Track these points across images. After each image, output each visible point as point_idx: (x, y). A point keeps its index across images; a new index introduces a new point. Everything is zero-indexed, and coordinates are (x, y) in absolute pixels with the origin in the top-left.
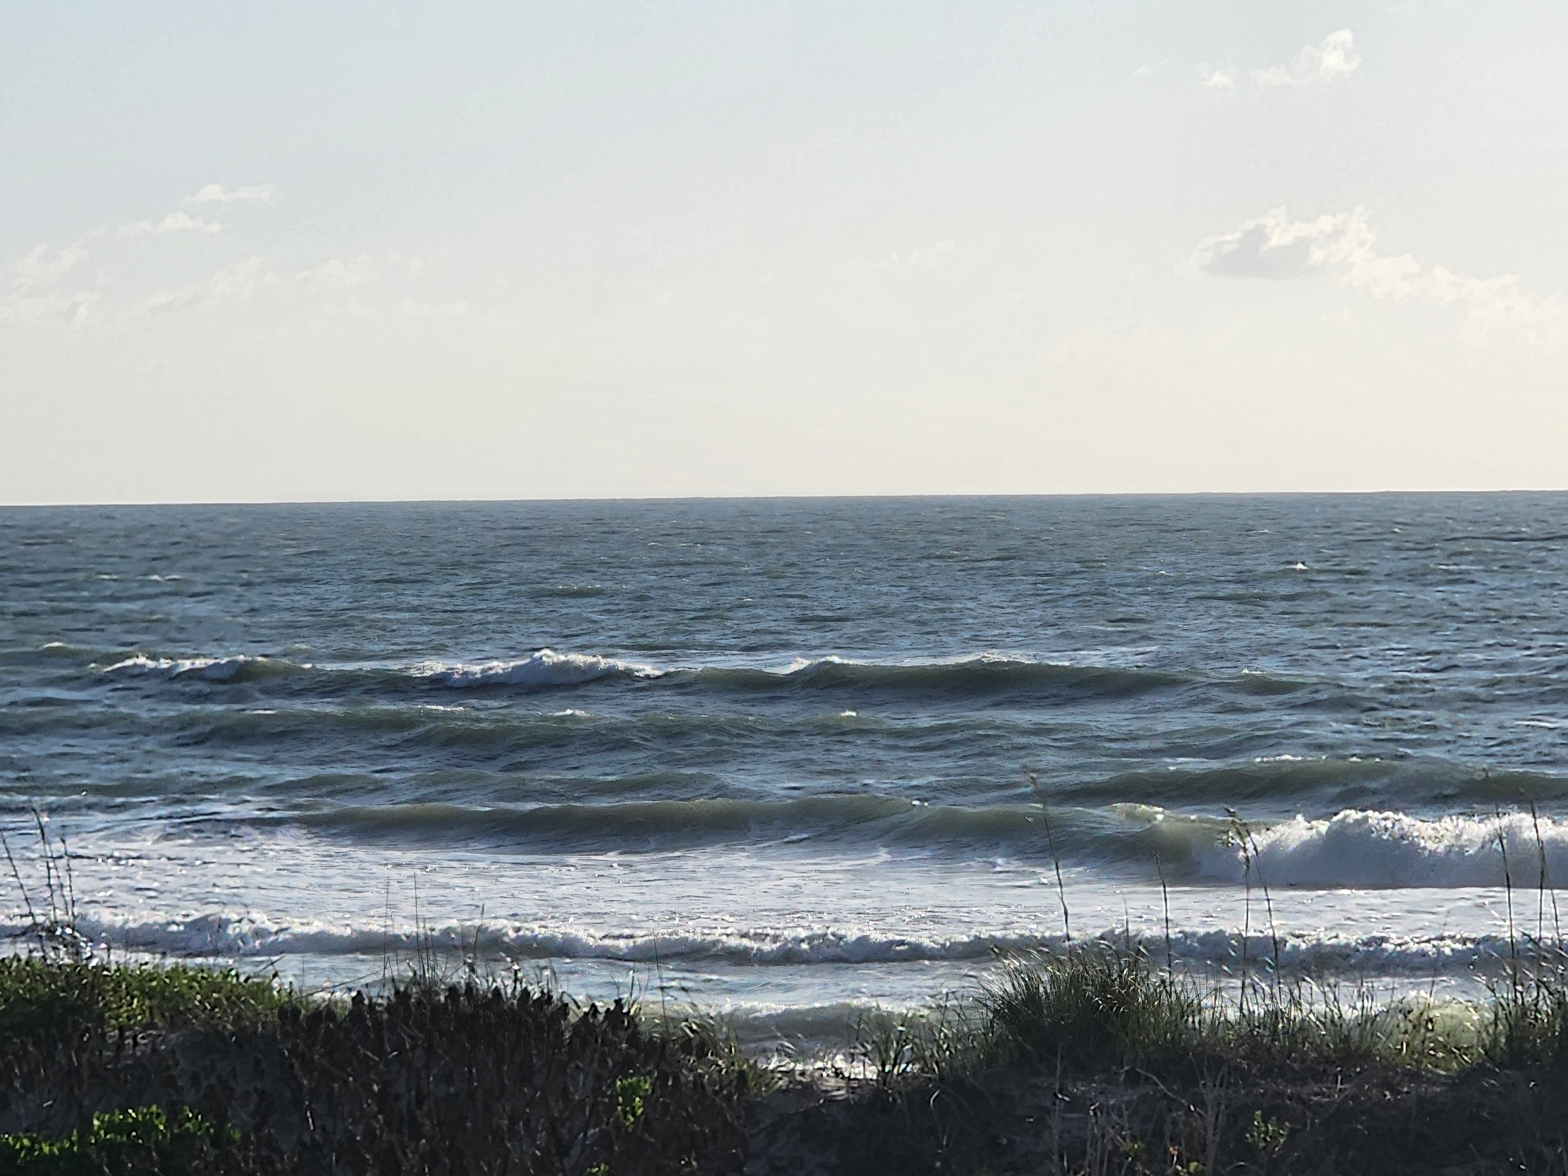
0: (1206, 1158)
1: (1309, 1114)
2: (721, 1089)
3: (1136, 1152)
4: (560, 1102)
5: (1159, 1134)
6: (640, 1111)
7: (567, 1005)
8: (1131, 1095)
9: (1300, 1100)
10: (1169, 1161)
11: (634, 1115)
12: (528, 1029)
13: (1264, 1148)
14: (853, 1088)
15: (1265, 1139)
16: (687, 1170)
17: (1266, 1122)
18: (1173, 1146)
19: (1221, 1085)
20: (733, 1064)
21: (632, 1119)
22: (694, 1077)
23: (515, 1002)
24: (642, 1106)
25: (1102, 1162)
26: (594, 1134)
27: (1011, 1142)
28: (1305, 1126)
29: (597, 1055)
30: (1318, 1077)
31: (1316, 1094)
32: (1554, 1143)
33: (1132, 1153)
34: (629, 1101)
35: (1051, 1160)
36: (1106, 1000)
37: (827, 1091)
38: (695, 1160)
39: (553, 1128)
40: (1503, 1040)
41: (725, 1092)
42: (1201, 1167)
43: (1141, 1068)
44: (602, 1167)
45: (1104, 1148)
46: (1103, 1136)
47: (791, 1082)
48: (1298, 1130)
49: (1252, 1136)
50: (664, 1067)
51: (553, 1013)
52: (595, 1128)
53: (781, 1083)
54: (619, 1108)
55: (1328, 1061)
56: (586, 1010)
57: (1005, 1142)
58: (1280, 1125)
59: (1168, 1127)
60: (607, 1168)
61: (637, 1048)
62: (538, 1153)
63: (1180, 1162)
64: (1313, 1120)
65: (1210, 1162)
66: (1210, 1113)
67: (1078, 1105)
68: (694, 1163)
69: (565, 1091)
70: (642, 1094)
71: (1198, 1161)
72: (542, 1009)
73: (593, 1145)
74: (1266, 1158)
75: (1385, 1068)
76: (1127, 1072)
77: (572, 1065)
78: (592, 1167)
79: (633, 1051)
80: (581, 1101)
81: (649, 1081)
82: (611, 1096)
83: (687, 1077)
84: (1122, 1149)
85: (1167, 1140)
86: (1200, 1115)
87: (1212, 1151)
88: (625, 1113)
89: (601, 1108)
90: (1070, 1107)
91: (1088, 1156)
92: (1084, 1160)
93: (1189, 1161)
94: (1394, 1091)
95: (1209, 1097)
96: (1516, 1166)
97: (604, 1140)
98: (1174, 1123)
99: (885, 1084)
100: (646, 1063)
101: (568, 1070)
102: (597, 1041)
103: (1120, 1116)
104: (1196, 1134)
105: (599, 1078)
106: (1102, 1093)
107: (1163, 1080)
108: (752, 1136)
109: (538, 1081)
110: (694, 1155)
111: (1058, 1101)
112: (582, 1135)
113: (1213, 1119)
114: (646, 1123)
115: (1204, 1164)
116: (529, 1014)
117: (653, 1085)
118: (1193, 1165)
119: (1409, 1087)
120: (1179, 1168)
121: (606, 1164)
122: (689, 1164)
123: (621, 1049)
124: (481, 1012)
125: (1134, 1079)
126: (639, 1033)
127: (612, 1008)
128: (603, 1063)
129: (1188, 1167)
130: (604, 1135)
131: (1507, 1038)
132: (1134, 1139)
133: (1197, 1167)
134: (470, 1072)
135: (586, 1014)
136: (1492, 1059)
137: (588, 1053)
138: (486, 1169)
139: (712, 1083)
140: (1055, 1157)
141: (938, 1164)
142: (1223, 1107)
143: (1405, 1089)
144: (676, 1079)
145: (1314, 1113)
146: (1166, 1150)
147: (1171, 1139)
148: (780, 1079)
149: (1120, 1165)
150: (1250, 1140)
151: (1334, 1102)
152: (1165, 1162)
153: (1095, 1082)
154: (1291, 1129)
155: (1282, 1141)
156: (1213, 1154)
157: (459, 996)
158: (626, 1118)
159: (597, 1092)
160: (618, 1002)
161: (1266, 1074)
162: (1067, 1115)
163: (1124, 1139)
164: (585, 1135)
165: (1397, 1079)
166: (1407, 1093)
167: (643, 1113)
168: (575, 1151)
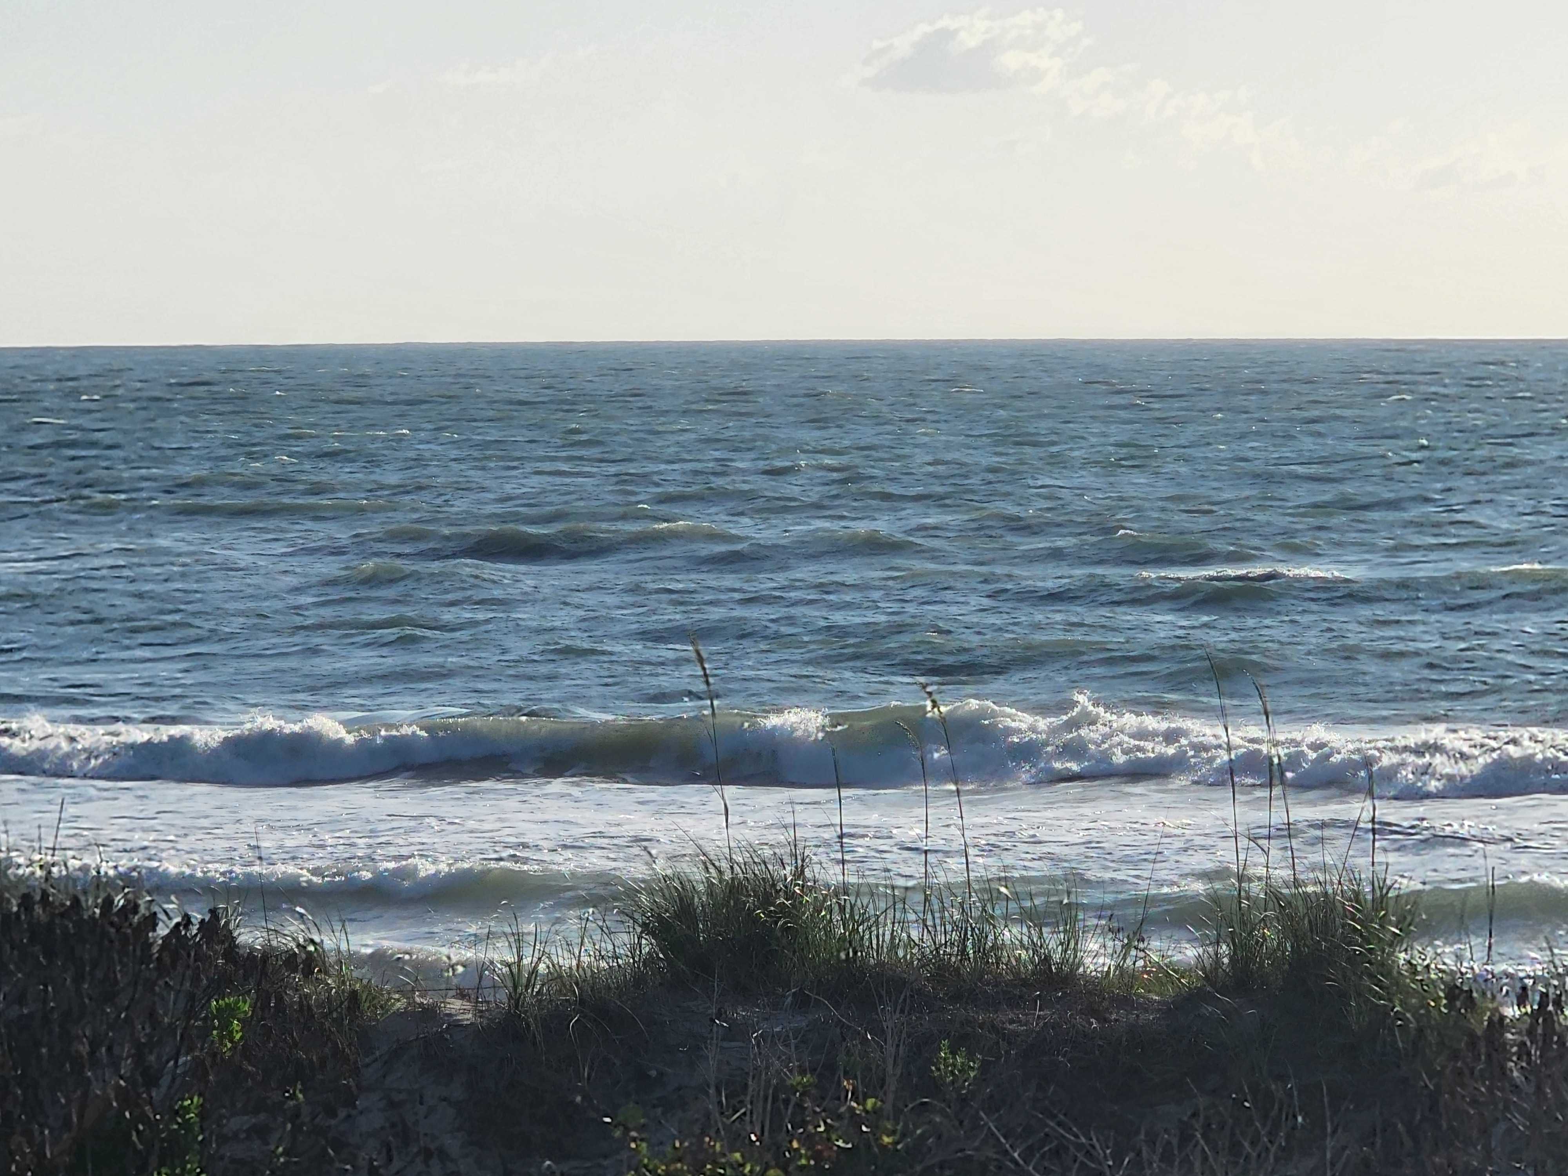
0: (885, 1093)
1: (1003, 1045)
2: (331, 1012)
3: (804, 1086)
4: (147, 1026)
5: (831, 1067)
6: (238, 1036)
7: (155, 913)
8: (800, 1022)
9: (994, 1028)
10: (842, 1098)
11: (231, 1041)
12: (111, 942)
13: (953, 1082)
14: (482, 1011)
15: (952, 1072)
16: (292, 1103)
17: (954, 1053)
18: (848, 1080)
19: (902, 1011)
20: (344, 983)
21: (229, 1045)
22: (300, 997)
23: (97, 911)
24: (241, 1030)
25: (766, 1099)
26: (185, 1063)
27: (661, 1074)
28: (999, 1058)
29: (189, 973)
30: (1015, 1002)
31: (1012, 1022)
32: (1282, 1078)
33: (799, 1088)
34: (226, 1026)
35: (707, 1094)
36: (769, 914)
37: (450, 1015)
38: (301, 1091)
39: (139, 1056)
40: (1226, 960)
41: (335, 1015)
42: (879, 1103)
43: (809, 990)
44: (196, 1099)
45: (768, 1082)
46: (767, 1068)
47: (409, 1004)
48: (990, 1062)
49: (938, 1069)
50: (265, 985)
51: (139, 923)
52: (187, 1054)
53: (398, 1004)
54: (215, 1032)
55: (1025, 983)
56: (178, 919)
57: (653, 1073)
58: (971, 1057)
59: (841, 1059)
60: (201, 1100)
61: (235, 963)
62: (122, 1082)
63: (855, 1098)
64: (1007, 1052)
65: (891, 1096)
66: (890, 1041)
67: (736, 1032)
68: (301, 1096)
69: (152, 1014)
70: (242, 1016)
71: (876, 1098)
72: (127, 918)
73: (185, 1073)
74: (954, 1096)
75: (1089, 992)
76: (794, 993)
77: (161, 983)
78: (183, 1099)
79: (231, 967)
80: (170, 1024)
81: (249, 1001)
82: (205, 1019)
83: (291, 998)
84: (789, 1082)
85: (841, 1073)
86: (878, 1043)
87: (892, 1085)
88: (221, 1037)
89: (194, 1032)
90: (730, 1034)
91: (750, 1089)
92: (746, 1095)
93: (866, 1097)
94: (1103, 1020)
95: (888, 1025)
96: (1239, 1103)
97: (198, 1070)
98: (848, 1053)
99: (517, 1007)
100: (246, 978)
101: (157, 989)
102: (189, 955)
103: (787, 1046)
104: (874, 1067)
105: (192, 997)
106: (767, 1019)
107: (837, 1005)
108: (367, 1066)
109: (123, 1000)
110: (299, 1086)
111: (715, 1029)
112: (172, 1063)
113: (893, 1050)
114: (245, 1050)
115: (882, 1101)
116: (112, 924)
117: (253, 1007)
118: (870, 1102)
119: (1117, 1013)
120: (854, 1104)
121: (200, 1095)
122: (293, 1097)
123: (217, 966)
124: (57, 921)
125: (802, 1003)
126: (237, 946)
127: (207, 919)
128: (196, 980)
129: (864, 1104)
130: (198, 1063)
131: (1231, 960)
132: (803, 1072)
133: (875, 1103)
134: (46, 990)
135: (178, 925)
136: (1213, 985)
137: (180, 969)
138: (63, 1101)
139: (320, 1005)
140: (712, 1091)
141: (579, 1099)
142: (904, 1035)
143: (1114, 1017)
144: (280, 1000)
145: (1009, 1043)
146: (839, 1083)
147: (846, 1073)
148: (398, 1000)
149: (787, 1102)
150: (936, 1074)
151: (1033, 1031)
152: (839, 1099)
153: (758, 1006)
154: (983, 1061)
155: (972, 1074)
156: (893, 1088)
157: (34, 904)
158: (222, 1044)
159: (190, 1013)
160: (213, 912)
161: (956, 998)
162: (726, 1044)
163: (791, 1071)
164: (176, 1062)
165: (1105, 1004)
166: (1116, 1020)
167: (241, 1038)
168: (165, 1081)
